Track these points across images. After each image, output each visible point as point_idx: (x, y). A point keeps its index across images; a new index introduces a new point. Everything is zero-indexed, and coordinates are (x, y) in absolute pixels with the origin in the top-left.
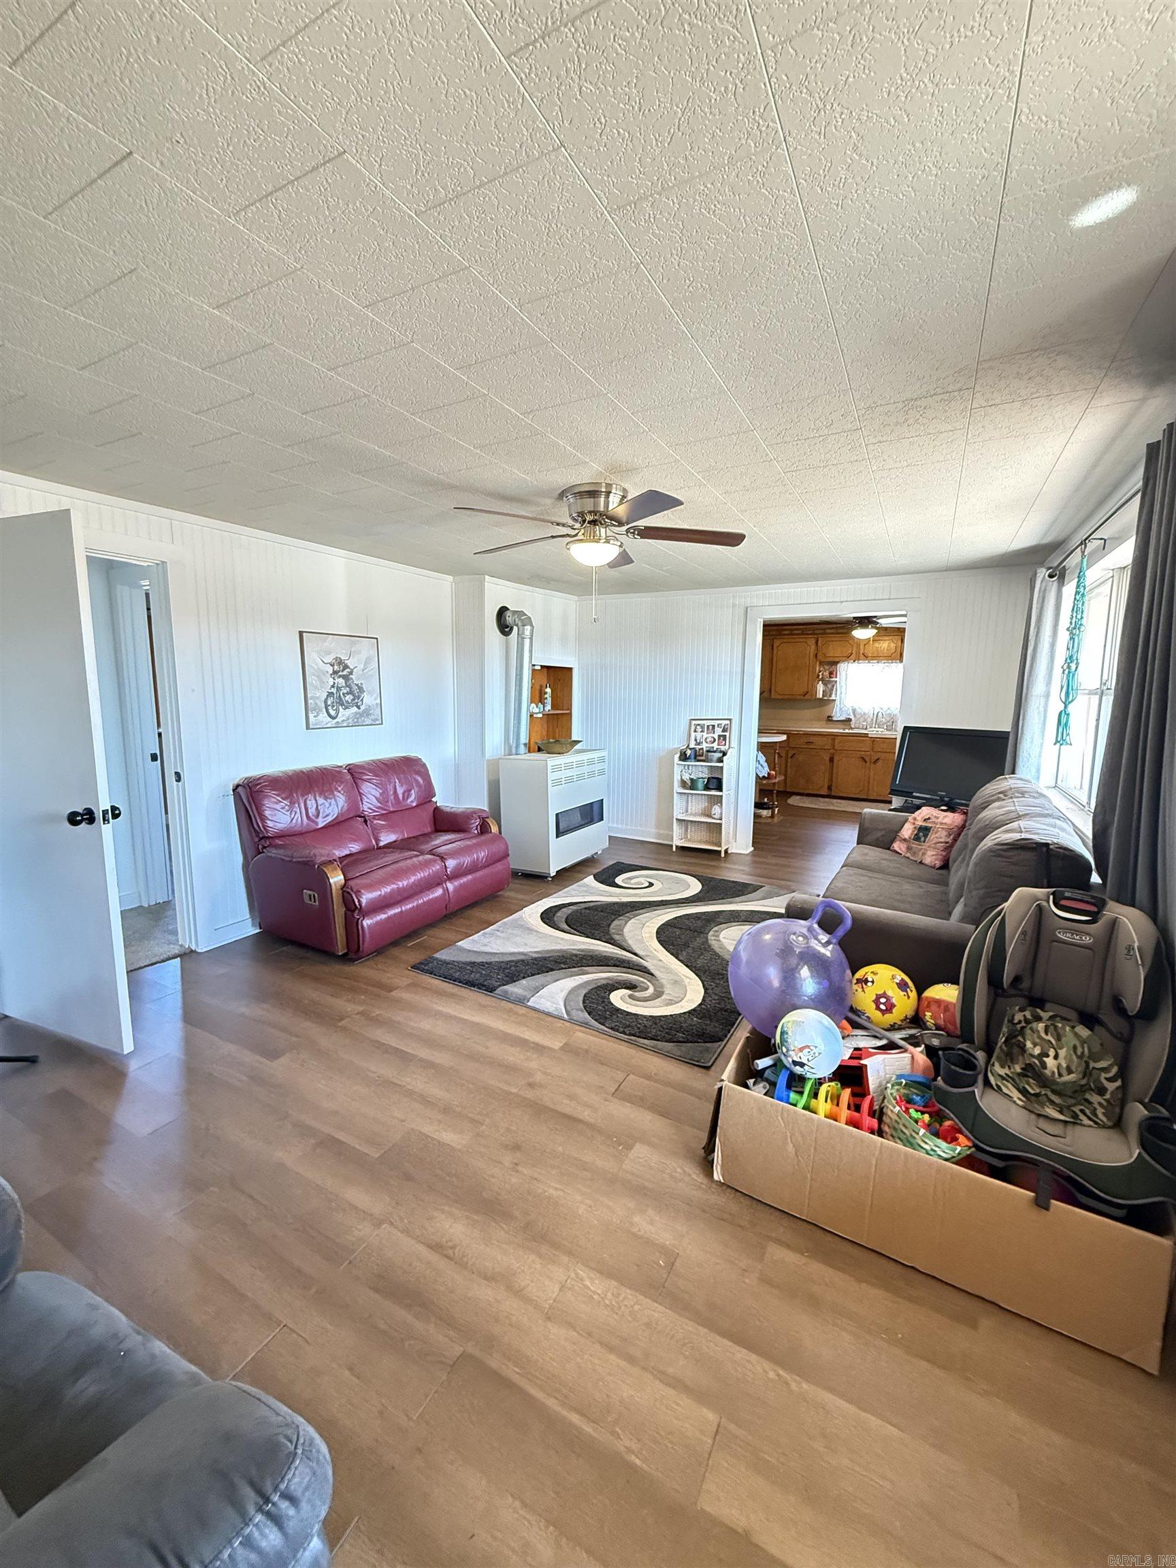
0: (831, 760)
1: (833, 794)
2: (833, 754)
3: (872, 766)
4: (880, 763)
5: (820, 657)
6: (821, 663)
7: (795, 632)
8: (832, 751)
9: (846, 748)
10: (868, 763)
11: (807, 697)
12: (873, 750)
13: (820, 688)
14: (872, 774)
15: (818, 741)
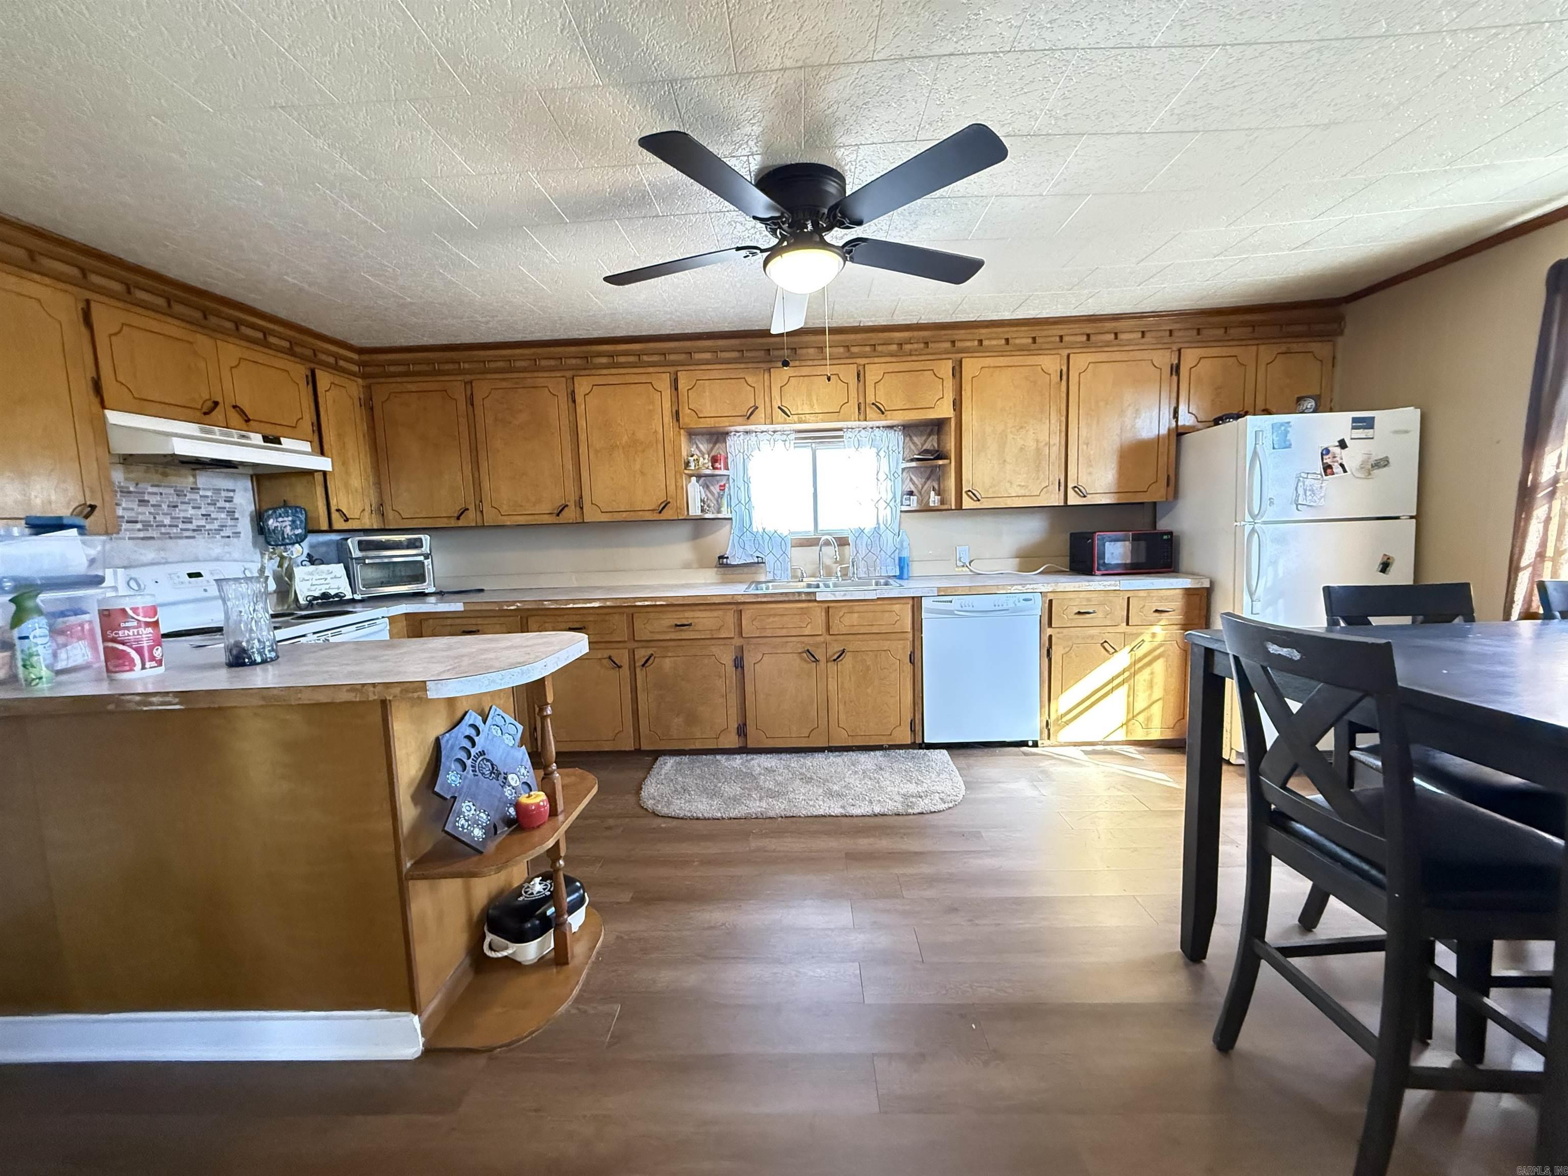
0: (739, 663)
1: (750, 745)
2: (741, 649)
3: (832, 666)
4: (848, 660)
5: (687, 418)
6: (692, 434)
7: (622, 359)
8: (738, 642)
9: (768, 633)
10: (823, 663)
11: (668, 514)
12: (828, 628)
13: (695, 491)
14: (833, 686)
15: (705, 620)
